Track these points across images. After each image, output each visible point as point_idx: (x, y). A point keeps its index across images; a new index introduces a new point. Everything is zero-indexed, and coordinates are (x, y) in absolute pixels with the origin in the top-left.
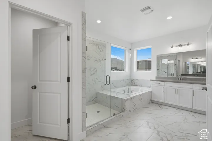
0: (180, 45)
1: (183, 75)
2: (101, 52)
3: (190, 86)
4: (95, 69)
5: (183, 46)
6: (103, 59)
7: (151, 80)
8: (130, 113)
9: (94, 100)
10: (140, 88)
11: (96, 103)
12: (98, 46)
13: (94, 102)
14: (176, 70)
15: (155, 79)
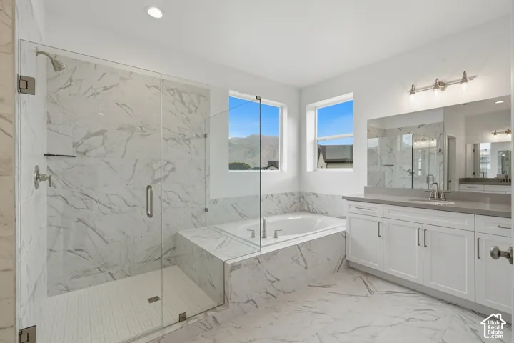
0: (440, 85)
1: (465, 181)
2: (190, 112)
3: (465, 221)
4: (168, 163)
5: (449, 88)
6: (200, 134)
7: (344, 198)
8: (255, 307)
9: (168, 255)
10: (319, 219)
11: (174, 264)
12: (181, 97)
13: (165, 262)
14: (442, 168)
15: (363, 197)
